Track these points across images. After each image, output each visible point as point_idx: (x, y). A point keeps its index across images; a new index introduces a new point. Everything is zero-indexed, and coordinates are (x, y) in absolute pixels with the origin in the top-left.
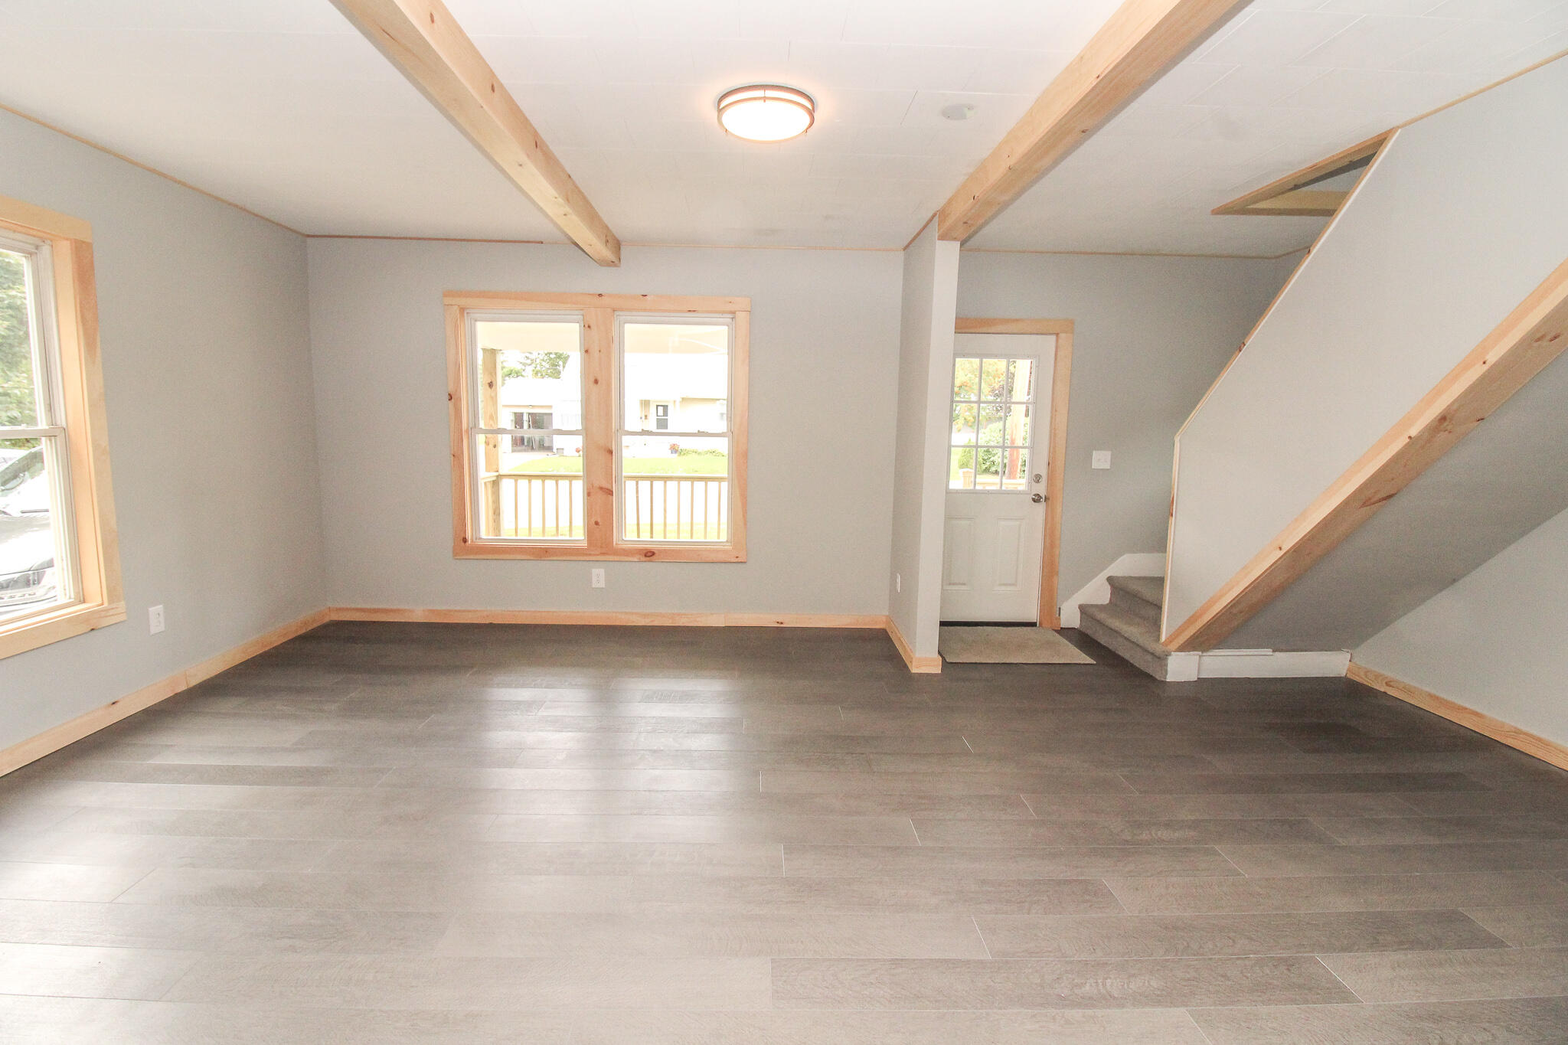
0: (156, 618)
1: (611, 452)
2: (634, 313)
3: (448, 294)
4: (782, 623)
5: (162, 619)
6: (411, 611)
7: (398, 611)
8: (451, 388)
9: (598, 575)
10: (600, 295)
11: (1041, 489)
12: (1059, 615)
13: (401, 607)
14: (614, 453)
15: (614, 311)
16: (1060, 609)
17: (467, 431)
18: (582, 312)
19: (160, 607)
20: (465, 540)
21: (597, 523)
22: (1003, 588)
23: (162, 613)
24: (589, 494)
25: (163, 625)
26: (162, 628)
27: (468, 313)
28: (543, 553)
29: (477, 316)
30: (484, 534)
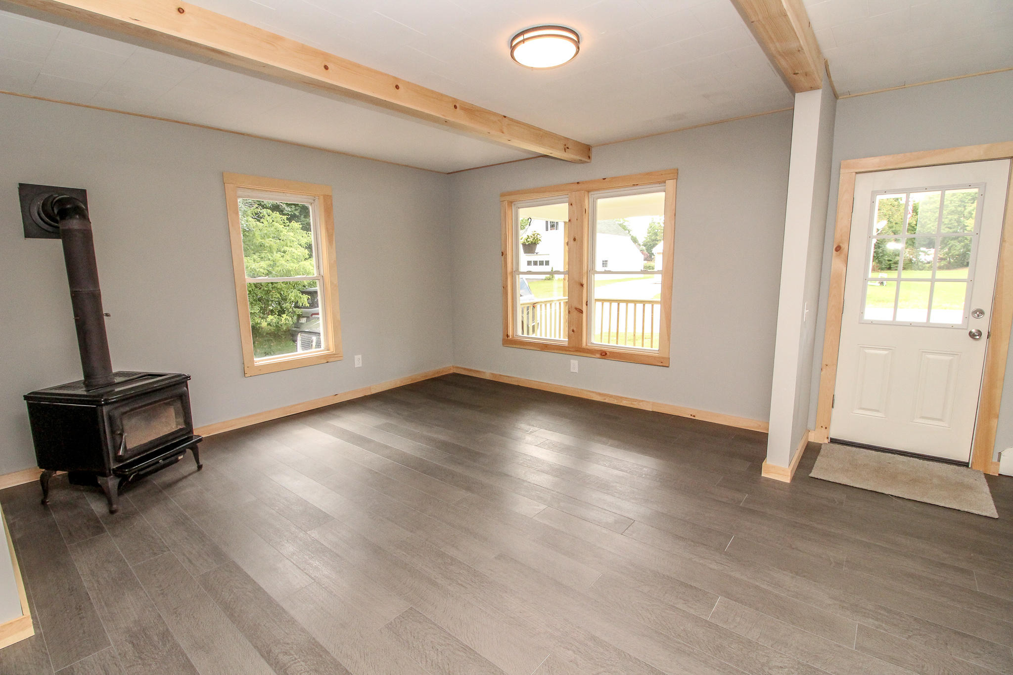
0: (358, 361)
1: (582, 285)
2: (601, 192)
3: (503, 195)
4: (694, 416)
5: (361, 361)
6: (484, 373)
7: (478, 371)
8: (503, 250)
9: (575, 363)
10: (578, 183)
11: (983, 324)
12: (999, 461)
13: (481, 370)
14: (585, 286)
15: (589, 192)
16: (1000, 453)
17: (512, 272)
18: (568, 196)
19: (360, 356)
20: (508, 336)
21: (573, 331)
22: (923, 421)
23: (361, 358)
24: (569, 312)
25: (361, 363)
26: (360, 365)
27: (514, 204)
28: (545, 347)
29: (519, 205)
30: (519, 333)
